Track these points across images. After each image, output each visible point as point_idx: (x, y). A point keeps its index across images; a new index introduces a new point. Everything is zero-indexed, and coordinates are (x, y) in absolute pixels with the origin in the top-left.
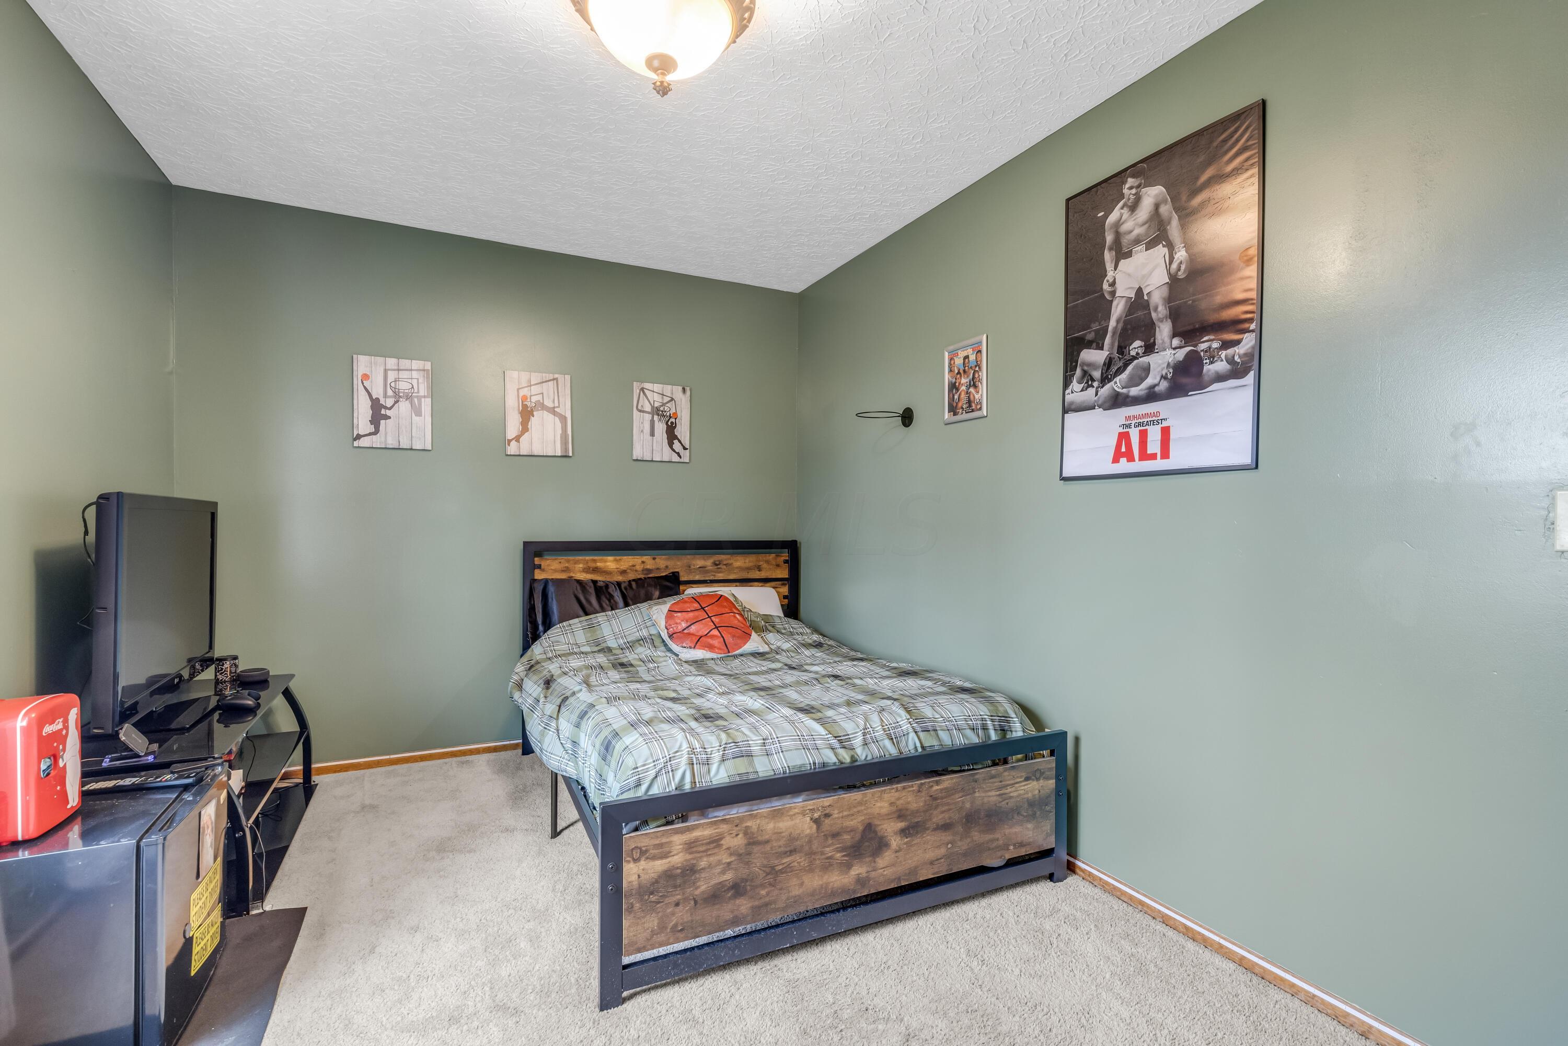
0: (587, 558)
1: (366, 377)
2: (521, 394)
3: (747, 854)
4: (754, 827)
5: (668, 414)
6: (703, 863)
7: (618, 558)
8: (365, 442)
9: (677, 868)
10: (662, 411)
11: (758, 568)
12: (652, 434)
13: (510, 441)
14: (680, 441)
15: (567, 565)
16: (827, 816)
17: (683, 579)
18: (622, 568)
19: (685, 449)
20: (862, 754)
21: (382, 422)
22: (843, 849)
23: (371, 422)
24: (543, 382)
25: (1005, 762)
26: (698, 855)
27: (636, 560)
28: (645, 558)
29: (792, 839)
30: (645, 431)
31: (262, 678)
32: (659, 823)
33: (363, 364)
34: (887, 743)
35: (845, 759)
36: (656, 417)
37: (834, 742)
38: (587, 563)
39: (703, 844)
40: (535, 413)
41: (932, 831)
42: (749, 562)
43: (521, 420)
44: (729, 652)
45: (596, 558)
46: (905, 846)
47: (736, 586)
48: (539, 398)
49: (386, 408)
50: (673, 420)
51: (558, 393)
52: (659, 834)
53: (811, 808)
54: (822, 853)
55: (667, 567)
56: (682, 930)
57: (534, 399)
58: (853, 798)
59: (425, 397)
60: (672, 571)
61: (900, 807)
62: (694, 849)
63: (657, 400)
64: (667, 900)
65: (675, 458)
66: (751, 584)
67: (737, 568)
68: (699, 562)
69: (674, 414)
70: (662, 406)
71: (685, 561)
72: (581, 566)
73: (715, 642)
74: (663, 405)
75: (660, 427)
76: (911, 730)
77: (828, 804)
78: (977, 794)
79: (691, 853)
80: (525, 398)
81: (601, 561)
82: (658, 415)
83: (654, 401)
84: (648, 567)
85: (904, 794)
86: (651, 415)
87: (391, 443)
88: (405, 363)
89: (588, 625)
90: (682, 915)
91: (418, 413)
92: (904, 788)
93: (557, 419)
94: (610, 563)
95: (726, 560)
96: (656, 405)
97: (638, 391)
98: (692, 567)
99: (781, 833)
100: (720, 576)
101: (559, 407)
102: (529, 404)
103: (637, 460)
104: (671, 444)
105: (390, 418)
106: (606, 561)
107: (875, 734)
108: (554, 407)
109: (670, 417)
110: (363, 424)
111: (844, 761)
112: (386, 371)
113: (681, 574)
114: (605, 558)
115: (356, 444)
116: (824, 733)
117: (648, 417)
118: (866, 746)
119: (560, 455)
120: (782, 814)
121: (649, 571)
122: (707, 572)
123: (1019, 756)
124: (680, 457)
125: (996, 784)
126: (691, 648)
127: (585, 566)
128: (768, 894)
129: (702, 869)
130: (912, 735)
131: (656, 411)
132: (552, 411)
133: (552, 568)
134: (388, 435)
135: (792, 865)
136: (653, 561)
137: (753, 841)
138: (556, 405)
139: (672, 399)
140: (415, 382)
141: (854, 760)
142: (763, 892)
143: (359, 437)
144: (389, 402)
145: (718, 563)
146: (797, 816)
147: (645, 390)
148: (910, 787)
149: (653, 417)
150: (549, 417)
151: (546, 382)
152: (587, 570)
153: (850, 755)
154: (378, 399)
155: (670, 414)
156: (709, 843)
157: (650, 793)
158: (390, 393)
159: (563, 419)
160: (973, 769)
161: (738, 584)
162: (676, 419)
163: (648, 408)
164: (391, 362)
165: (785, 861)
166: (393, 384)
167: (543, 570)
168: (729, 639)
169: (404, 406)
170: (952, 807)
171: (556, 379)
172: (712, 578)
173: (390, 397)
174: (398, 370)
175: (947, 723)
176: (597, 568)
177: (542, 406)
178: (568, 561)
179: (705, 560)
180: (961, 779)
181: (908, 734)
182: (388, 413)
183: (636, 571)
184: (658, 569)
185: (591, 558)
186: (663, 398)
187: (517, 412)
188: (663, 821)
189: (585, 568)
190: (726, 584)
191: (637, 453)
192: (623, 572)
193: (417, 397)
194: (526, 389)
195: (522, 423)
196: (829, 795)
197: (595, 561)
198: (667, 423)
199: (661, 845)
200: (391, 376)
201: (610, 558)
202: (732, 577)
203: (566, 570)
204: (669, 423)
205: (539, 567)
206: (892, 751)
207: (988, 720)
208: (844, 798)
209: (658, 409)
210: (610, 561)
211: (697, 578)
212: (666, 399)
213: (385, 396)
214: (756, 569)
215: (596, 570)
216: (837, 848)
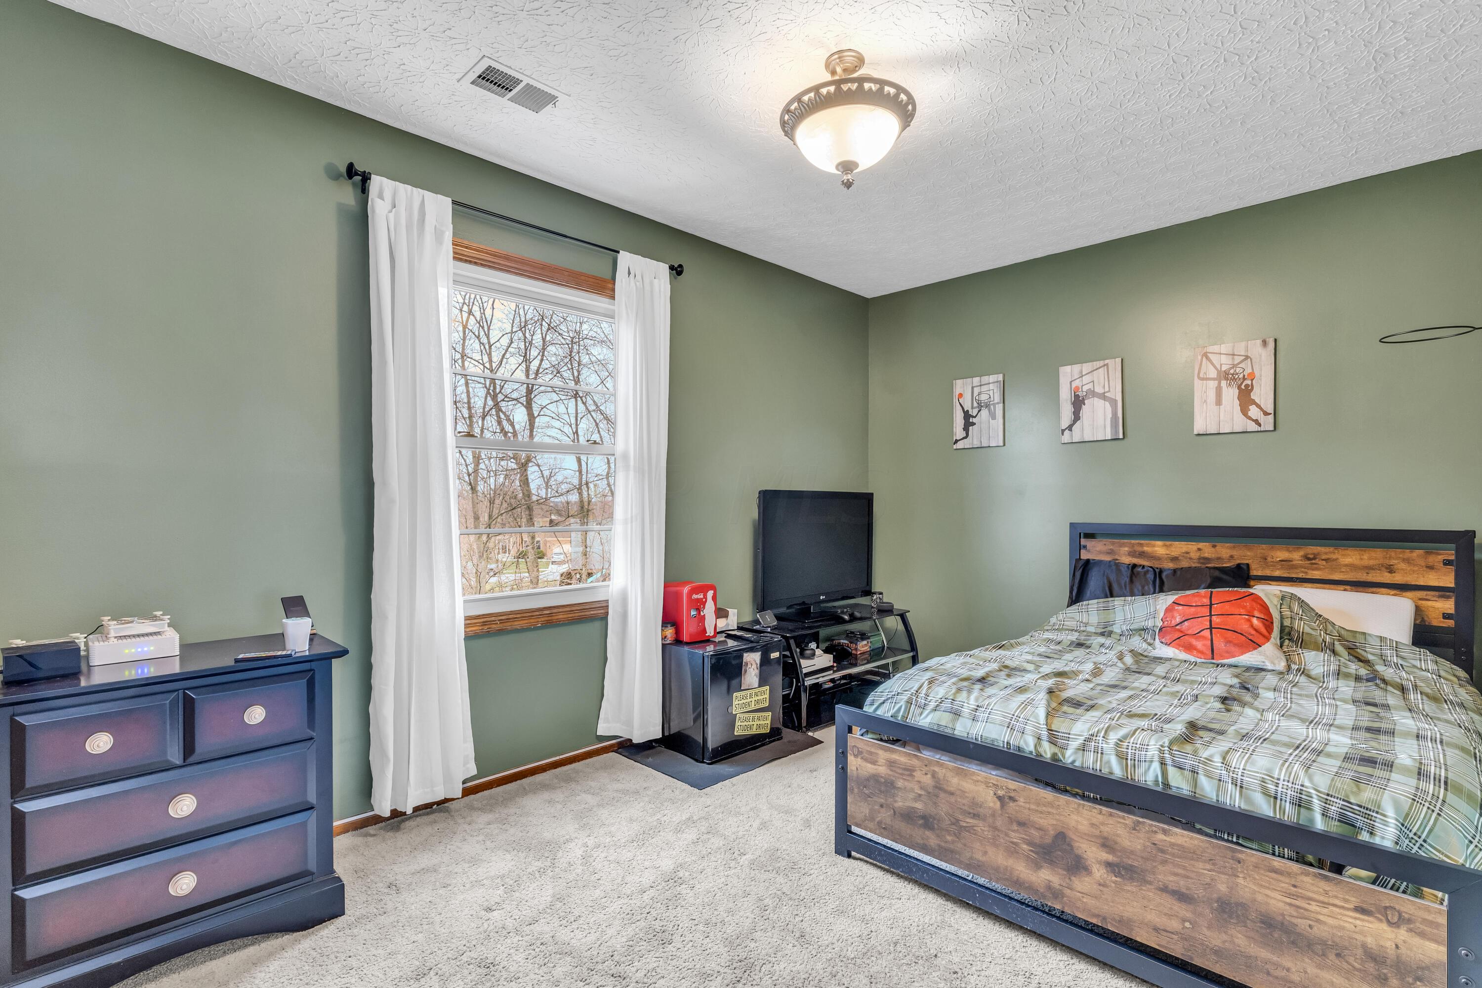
0: (1133, 541)
1: (961, 395)
2: (1074, 385)
3: (935, 796)
4: (940, 774)
5: (1241, 376)
6: (900, 783)
7: (1168, 543)
8: (960, 445)
9: (882, 777)
10: (1233, 375)
11: (1387, 568)
12: (1219, 402)
13: (1063, 431)
14: (1258, 406)
15: (1112, 547)
16: (1012, 799)
17: (1254, 572)
18: (1173, 554)
19: (1266, 414)
20: (1069, 757)
21: (971, 428)
22: (1030, 843)
23: (964, 429)
24: (1094, 371)
25: (1338, 869)
26: (897, 775)
27: (1190, 546)
28: (1201, 545)
29: (974, 803)
30: (1208, 401)
31: (890, 608)
32: (874, 737)
33: (959, 386)
34: (1114, 760)
35: (1045, 752)
36: (1224, 383)
37: (1044, 733)
38: (1133, 546)
39: (899, 768)
40: (1086, 402)
41: (1156, 889)
42: (1370, 559)
43: (1073, 410)
44: (1213, 659)
45: (1142, 542)
46: (1113, 885)
47: (1345, 590)
48: (1090, 386)
49: (973, 417)
50: (1249, 382)
51: (1108, 378)
52: (869, 743)
53: (994, 782)
54: (1007, 835)
55: (1232, 557)
56: (884, 828)
57: (1085, 388)
58: (1042, 795)
59: (998, 403)
60: (1239, 562)
61: (1105, 834)
62: (894, 769)
63: (1225, 363)
64: (875, 799)
65: (1252, 427)
66: (1374, 589)
67: (1346, 565)
68: (1281, 554)
69: (1249, 374)
70: (1233, 368)
71: (1259, 551)
72: (1126, 549)
73: (1199, 644)
74: (1234, 366)
75: (1231, 394)
76: (1156, 758)
77: (1013, 788)
78: (1240, 881)
79: (892, 770)
80: (1077, 388)
81: (1148, 545)
82: (1227, 379)
83: (1221, 365)
84: (1206, 555)
85: (1111, 822)
86: (1216, 382)
87: (976, 444)
88: (985, 379)
89: (1104, 607)
90: (884, 815)
91: (994, 418)
92: (1111, 815)
93: (1107, 404)
94: (1159, 548)
95: (1326, 553)
96: (1224, 368)
97: (1200, 358)
98: (1269, 559)
99: (964, 792)
100: (1316, 574)
101: (1109, 391)
102: (1080, 394)
103: (1199, 435)
104: (1244, 411)
105: (975, 424)
106: (1154, 546)
107: (1103, 745)
108: (1104, 393)
109: (1244, 379)
110: (959, 433)
111: (1043, 754)
112: (973, 388)
113: (1253, 566)
114: (1153, 542)
115: (955, 447)
116: (1042, 723)
117: (1213, 384)
118: (1081, 752)
119: (1110, 438)
120: (966, 775)
121: (1207, 560)
122: (1294, 567)
123: (1364, 873)
124: (1260, 425)
125: (1283, 885)
126: (1166, 644)
127: (1130, 550)
128: (953, 842)
129: (899, 788)
130: (1156, 766)
131: (1227, 376)
132: (1103, 396)
133: (1097, 549)
134: (975, 440)
135: (975, 828)
136: (1213, 549)
137: (939, 787)
138: (1107, 389)
139: (1247, 357)
140: (991, 393)
141: (1054, 757)
142: (949, 838)
143: (956, 441)
144: (974, 412)
145: (1311, 556)
146: (979, 783)
147: (1210, 355)
148: (1119, 817)
149: (1220, 383)
150: (1098, 403)
151: (1097, 369)
152: (1132, 554)
153: (1052, 752)
154: (968, 411)
155: (1244, 376)
156: (905, 769)
157: (878, 713)
158: (975, 404)
159: (1113, 402)
160: (1237, 844)
161: (1348, 587)
162: (1252, 380)
163: (1213, 373)
164: (976, 380)
165: (968, 820)
166: (977, 398)
167: (1089, 551)
168: (1219, 644)
169: (984, 412)
170: (1192, 875)
171: (1107, 365)
172: (1300, 575)
173: (976, 408)
174: (981, 385)
175: (1223, 772)
176: (1143, 552)
177: (1092, 393)
178: (1113, 544)
179: (1288, 550)
180: (1207, 845)
181: (1151, 762)
182: (974, 420)
183: (1191, 559)
184: (1219, 558)
185: (1137, 541)
186: (1233, 359)
187: (1069, 403)
188: (878, 736)
189: (1130, 552)
190: (1327, 586)
191: (1199, 426)
192: (1174, 559)
193: (993, 404)
194: (1078, 380)
195: (1074, 413)
196: (1018, 780)
197: (1141, 545)
198: (1239, 387)
199: (871, 753)
200: (976, 391)
201: (1159, 543)
202: (1336, 577)
203: (1111, 552)
204: (1243, 387)
205: (1085, 547)
206: (1117, 771)
207: (1314, 796)
208: (1031, 790)
209: (1226, 373)
210: (1159, 546)
211: (1277, 573)
212: (1238, 359)
213: (973, 408)
214: (1383, 569)
215: (1142, 555)
216: (1023, 838)
